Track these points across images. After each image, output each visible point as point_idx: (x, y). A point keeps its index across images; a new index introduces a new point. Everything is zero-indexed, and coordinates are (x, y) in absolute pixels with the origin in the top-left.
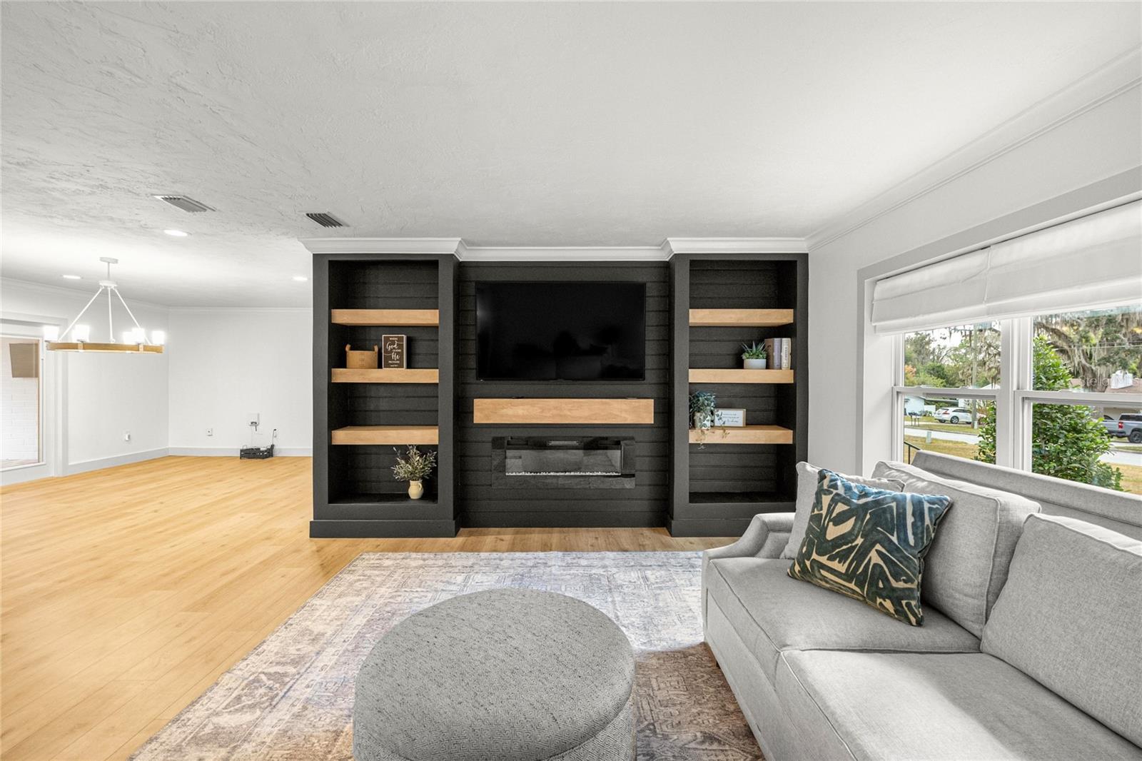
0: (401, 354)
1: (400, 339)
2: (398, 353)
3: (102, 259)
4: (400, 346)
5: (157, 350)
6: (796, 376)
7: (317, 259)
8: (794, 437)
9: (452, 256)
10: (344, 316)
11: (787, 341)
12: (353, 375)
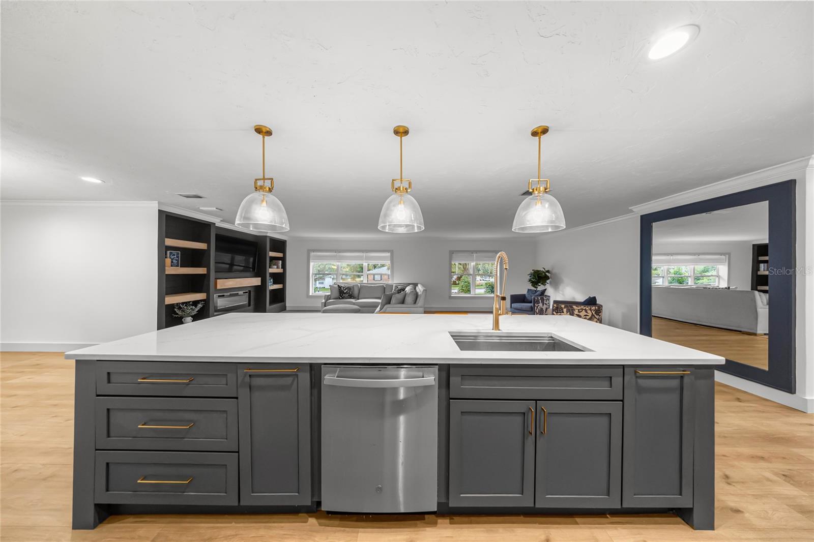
0: (178, 261)
1: (178, 254)
2: (176, 260)
4: (178, 257)
6: (284, 270)
7: (160, 212)
8: (283, 286)
9: (215, 224)
10: (169, 242)
11: (281, 261)
12: (171, 270)
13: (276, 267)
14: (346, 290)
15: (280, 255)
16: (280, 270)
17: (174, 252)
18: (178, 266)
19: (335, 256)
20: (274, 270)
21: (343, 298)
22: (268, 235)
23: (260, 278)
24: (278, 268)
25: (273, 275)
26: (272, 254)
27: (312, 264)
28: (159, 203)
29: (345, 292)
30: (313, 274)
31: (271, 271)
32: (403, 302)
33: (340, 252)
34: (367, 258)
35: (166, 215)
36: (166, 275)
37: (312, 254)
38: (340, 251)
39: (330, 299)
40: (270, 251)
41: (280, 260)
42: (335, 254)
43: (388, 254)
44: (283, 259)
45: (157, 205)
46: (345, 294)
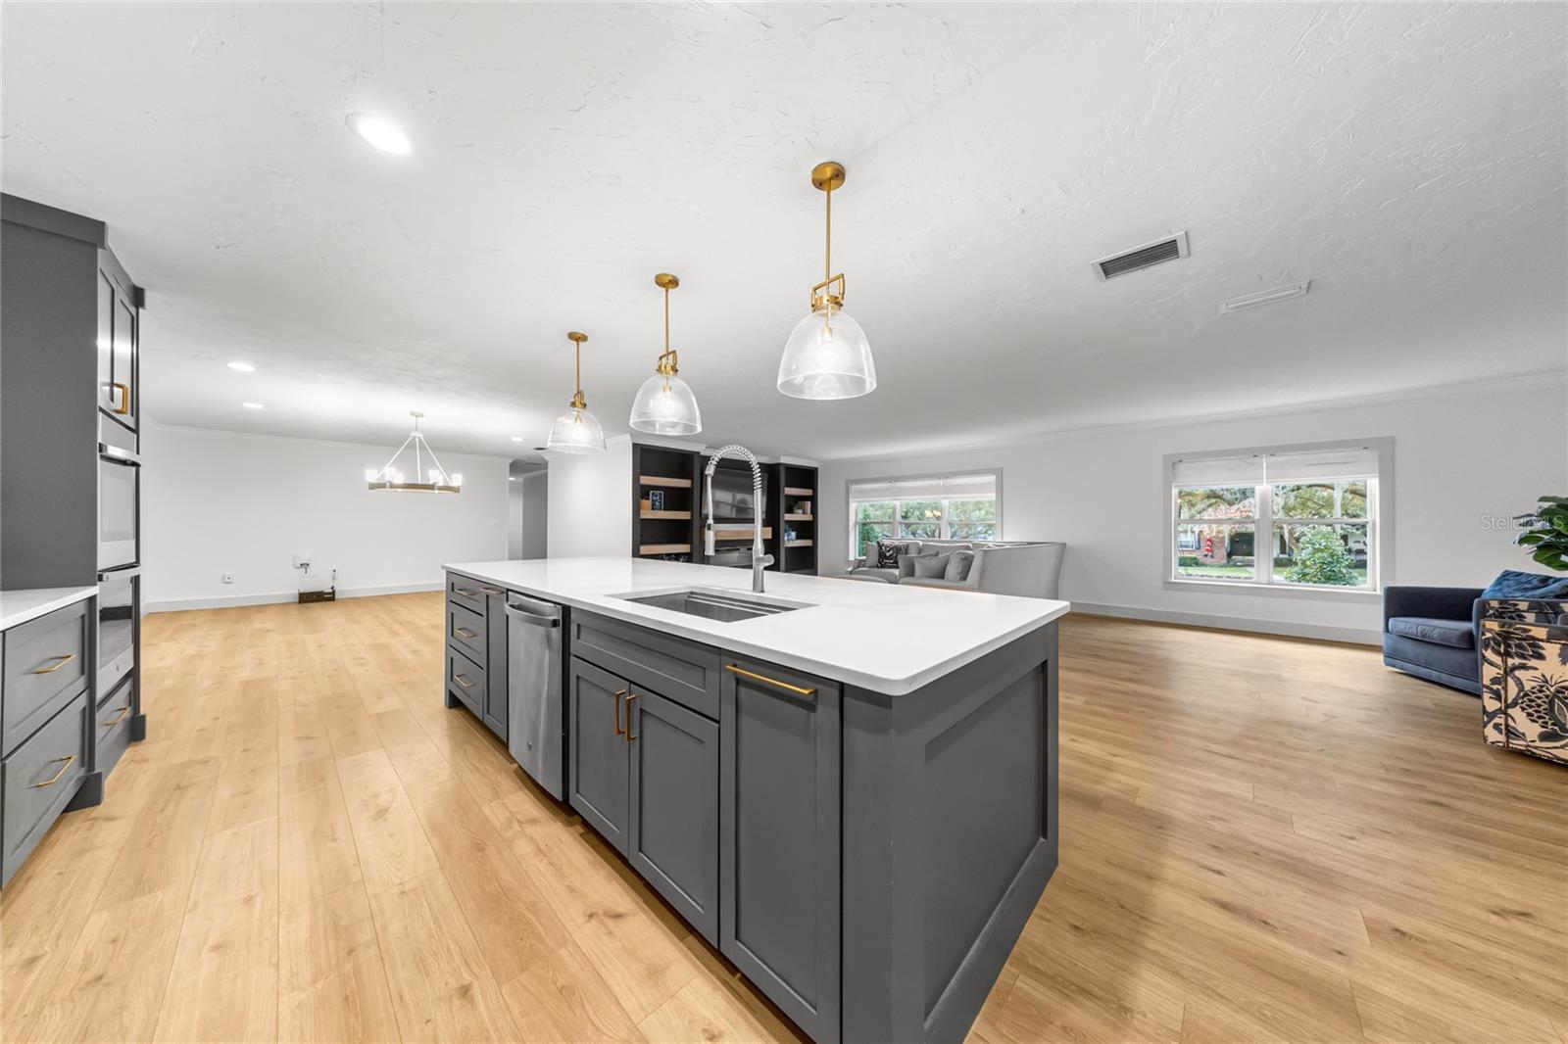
0: (661, 503)
1: (661, 494)
2: (659, 502)
3: (412, 414)
4: (660, 498)
5: (456, 490)
6: (814, 517)
7: (635, 445)
8: (813, 543)
9: (699, 453)
10: (645, 480)
11: (809, 503)
12: (648, 514)
13: (801, 511)
14: (891, 552)
15: (808, 492)
16: (808, 517)
17: (657, 492)
18: (660, 509)
19: (888, 489)
20: (798, 516)
21: (882, 567)
22: (782, 461)
23: (770, 529)
24: (804, 513)
25: (794, 525)
26: (789, 491)
27: (853, 506)
28: (632, 436)
29: (888, 554)
30: (856, 523)
31: (788, 517)
32: (941, 575)
33: (897, 481)
34: (947, 490)
35: (642, 449)
36: (642, 520)
37: (854, 488)
38: (898, 479)
39: (864, 566)
40: (787, 486)
41: (808, 500)
42: (889, 484)
43: (992, 478)
44: (813, 499)
45: (629, 438)
46: (888, 558)
